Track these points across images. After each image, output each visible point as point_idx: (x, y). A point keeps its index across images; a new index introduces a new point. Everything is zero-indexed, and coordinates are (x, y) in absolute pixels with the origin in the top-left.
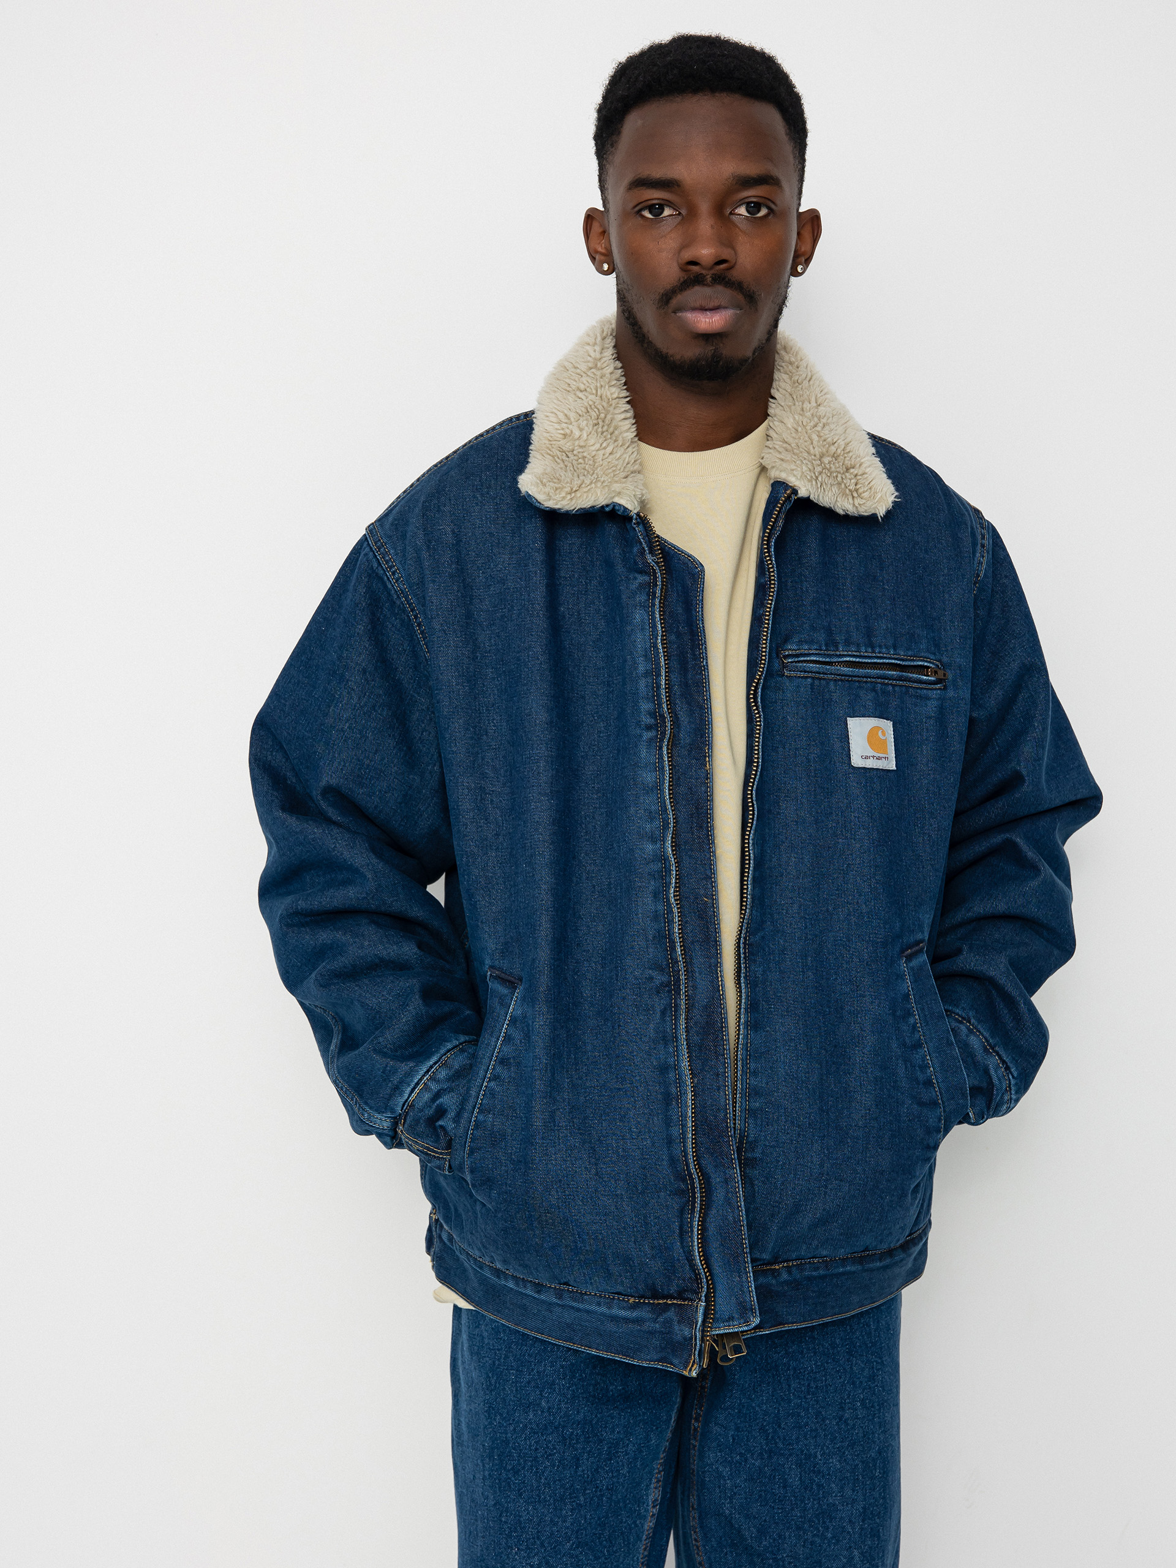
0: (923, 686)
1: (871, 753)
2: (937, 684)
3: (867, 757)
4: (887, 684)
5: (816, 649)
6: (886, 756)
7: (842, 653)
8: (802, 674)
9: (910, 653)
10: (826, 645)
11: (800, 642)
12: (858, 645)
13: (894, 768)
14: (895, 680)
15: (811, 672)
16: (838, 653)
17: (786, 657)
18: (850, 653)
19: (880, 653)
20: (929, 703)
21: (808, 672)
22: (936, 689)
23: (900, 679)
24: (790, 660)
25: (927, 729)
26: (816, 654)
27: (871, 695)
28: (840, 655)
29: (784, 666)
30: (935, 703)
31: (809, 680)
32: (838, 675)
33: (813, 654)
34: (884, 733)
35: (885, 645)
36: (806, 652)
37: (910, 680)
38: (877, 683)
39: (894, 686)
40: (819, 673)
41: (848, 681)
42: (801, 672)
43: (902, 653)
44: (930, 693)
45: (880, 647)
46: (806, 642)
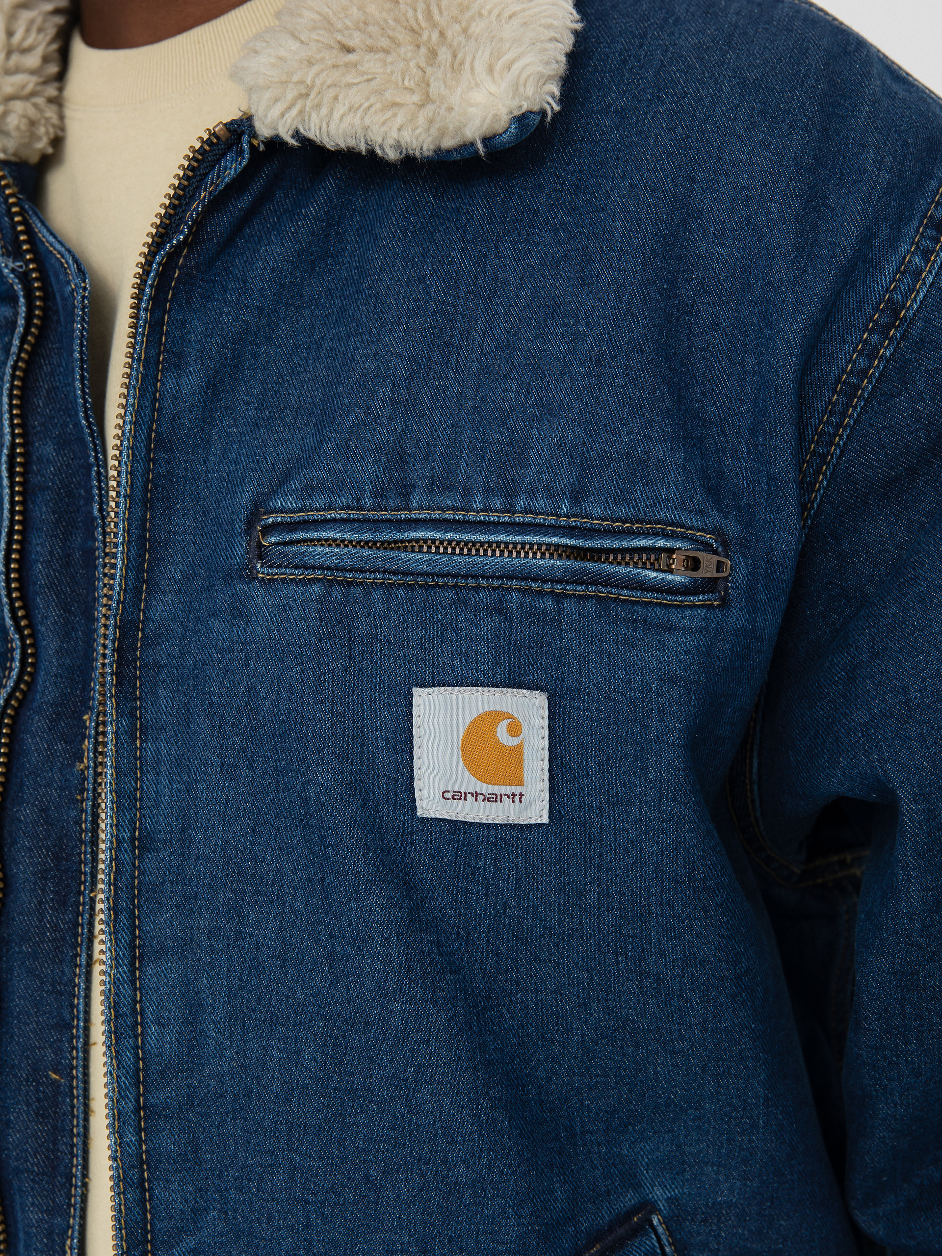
0: (648, 597)
1: (470, 783)
2: (695, 594)
3: (458, 796)
4: (541, 593)
5: (349, 508)
6: (517, 790)
7: (414, 515)
8: (299, 574)
9: (621, 511)
10: (378, 494)
11: (310, 489)
12: (467, 493)
13: (545, 820)
14: (560, 581)
15: (321, 568)
16: (403, 515)
17: (268, 530)
18: (436, 514)
19: (527, 511)
20: (671, 640)
21: (313, 568)
22: (693, 607)
23: (578, 578)
24: (273, 540)
25: (661, 712)
26: (344, 521)
27: (490, 624)
28: (409, 521)
29: (261, 553)
30: (688, 641)
31: (316, 588)
32: (395, 573)
33: (334, 520)
34: (515, 729)
35: (547, 489)
36: (317, 515)
37: (607, 581)
38: (509, 590)
39: (559, 598)
40: (344, 569)
41: (426, 587)
42: (296, 567)
43: (597, 511)
44: (674, 617)
45: (532, 493)
46: (322, 488)
